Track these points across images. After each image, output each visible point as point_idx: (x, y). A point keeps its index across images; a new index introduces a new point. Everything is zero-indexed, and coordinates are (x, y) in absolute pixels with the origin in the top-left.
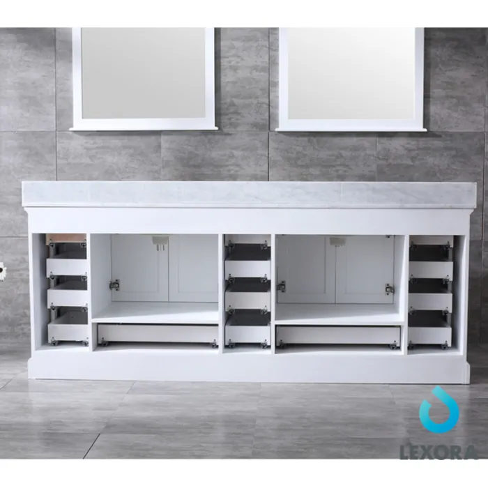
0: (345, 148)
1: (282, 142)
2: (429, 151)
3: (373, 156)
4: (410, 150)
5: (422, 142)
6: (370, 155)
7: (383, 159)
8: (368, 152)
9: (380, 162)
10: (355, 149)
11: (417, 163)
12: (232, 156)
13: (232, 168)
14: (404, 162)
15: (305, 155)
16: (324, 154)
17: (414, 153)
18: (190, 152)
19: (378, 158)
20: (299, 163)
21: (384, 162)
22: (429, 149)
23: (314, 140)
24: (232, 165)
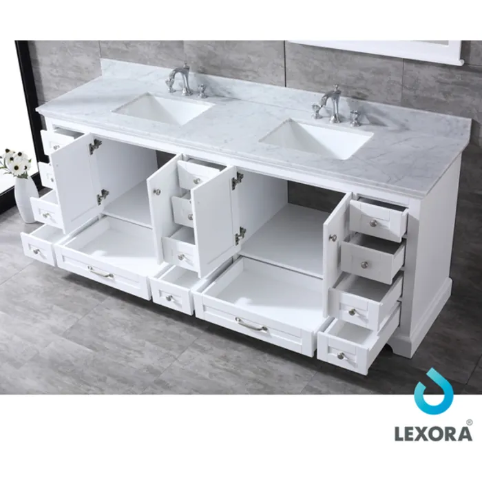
0: (366, 70)
1: (298, 52)
2: (467, 88)
3: (399, 83)
4: (442, 83)
5: (458, 76)
6: (395, 82)
7: (410, 89)
8: (393, 78)
9: (407, 92)
10: (378, 72)
11: (451, 99)
12: (249, 61)
13: (249, 73)
14: (435, 96)
15: (323, 71)
16: (343, 73)
17: (447, 88)
18: (210, 52)
19: (405, 87)
20: (317, 79)
21: (412, 93)
22: (467, 85)
23: (333, 55)
24: (250, 71)
